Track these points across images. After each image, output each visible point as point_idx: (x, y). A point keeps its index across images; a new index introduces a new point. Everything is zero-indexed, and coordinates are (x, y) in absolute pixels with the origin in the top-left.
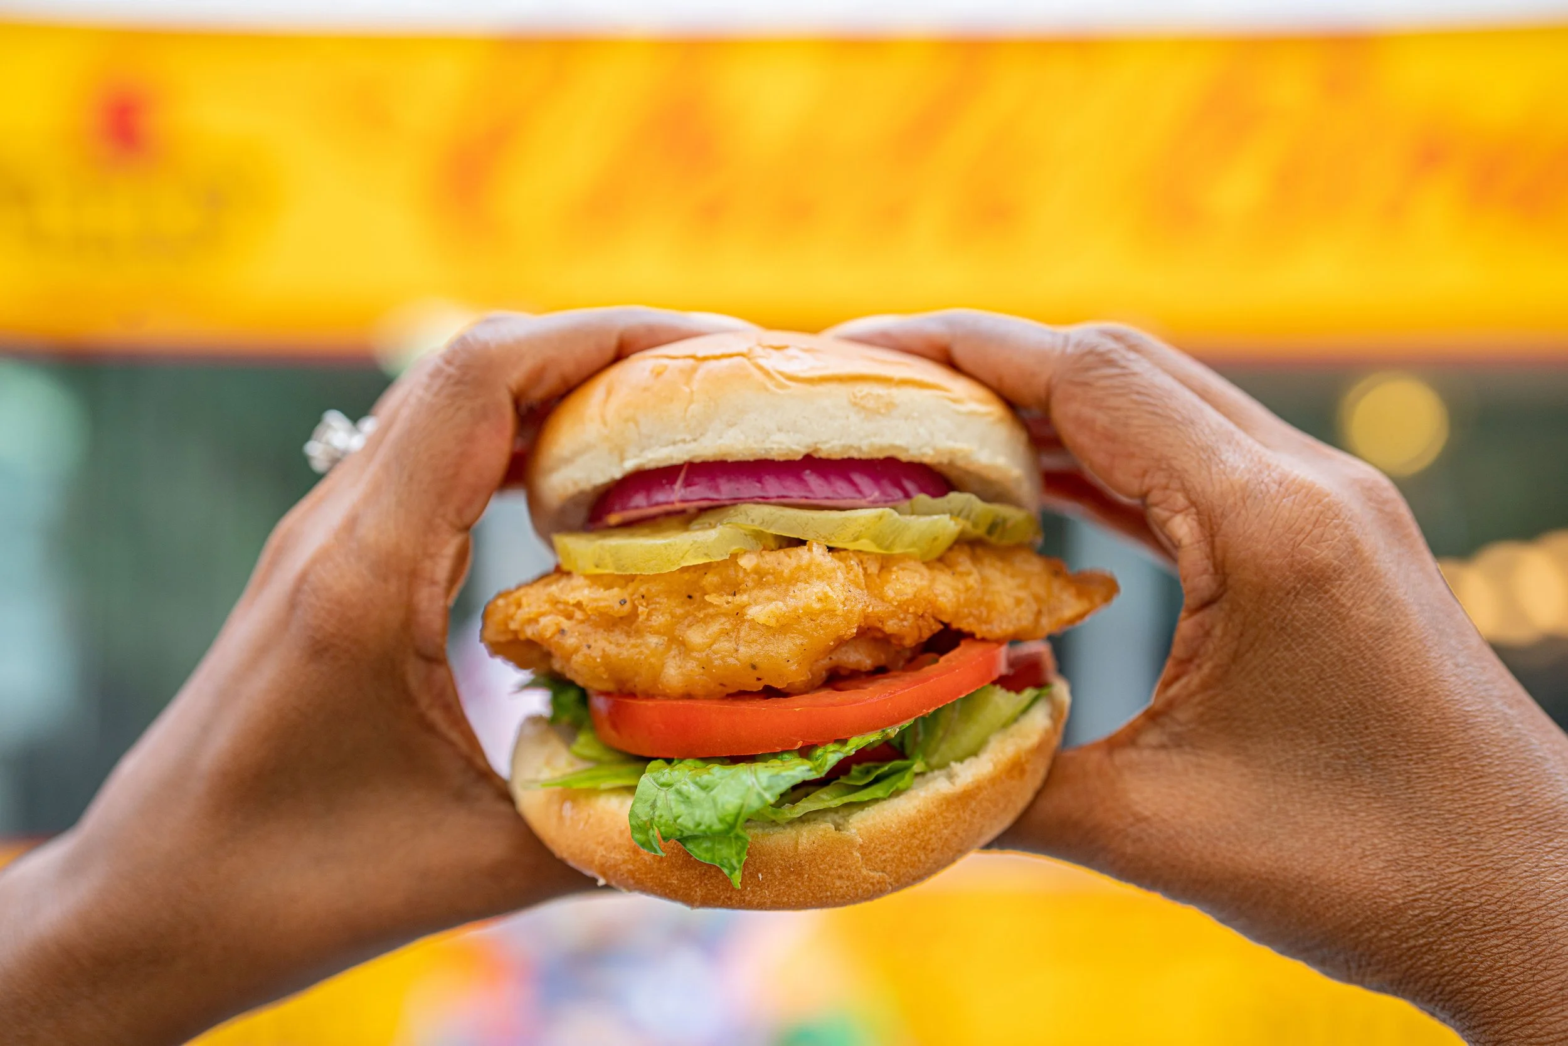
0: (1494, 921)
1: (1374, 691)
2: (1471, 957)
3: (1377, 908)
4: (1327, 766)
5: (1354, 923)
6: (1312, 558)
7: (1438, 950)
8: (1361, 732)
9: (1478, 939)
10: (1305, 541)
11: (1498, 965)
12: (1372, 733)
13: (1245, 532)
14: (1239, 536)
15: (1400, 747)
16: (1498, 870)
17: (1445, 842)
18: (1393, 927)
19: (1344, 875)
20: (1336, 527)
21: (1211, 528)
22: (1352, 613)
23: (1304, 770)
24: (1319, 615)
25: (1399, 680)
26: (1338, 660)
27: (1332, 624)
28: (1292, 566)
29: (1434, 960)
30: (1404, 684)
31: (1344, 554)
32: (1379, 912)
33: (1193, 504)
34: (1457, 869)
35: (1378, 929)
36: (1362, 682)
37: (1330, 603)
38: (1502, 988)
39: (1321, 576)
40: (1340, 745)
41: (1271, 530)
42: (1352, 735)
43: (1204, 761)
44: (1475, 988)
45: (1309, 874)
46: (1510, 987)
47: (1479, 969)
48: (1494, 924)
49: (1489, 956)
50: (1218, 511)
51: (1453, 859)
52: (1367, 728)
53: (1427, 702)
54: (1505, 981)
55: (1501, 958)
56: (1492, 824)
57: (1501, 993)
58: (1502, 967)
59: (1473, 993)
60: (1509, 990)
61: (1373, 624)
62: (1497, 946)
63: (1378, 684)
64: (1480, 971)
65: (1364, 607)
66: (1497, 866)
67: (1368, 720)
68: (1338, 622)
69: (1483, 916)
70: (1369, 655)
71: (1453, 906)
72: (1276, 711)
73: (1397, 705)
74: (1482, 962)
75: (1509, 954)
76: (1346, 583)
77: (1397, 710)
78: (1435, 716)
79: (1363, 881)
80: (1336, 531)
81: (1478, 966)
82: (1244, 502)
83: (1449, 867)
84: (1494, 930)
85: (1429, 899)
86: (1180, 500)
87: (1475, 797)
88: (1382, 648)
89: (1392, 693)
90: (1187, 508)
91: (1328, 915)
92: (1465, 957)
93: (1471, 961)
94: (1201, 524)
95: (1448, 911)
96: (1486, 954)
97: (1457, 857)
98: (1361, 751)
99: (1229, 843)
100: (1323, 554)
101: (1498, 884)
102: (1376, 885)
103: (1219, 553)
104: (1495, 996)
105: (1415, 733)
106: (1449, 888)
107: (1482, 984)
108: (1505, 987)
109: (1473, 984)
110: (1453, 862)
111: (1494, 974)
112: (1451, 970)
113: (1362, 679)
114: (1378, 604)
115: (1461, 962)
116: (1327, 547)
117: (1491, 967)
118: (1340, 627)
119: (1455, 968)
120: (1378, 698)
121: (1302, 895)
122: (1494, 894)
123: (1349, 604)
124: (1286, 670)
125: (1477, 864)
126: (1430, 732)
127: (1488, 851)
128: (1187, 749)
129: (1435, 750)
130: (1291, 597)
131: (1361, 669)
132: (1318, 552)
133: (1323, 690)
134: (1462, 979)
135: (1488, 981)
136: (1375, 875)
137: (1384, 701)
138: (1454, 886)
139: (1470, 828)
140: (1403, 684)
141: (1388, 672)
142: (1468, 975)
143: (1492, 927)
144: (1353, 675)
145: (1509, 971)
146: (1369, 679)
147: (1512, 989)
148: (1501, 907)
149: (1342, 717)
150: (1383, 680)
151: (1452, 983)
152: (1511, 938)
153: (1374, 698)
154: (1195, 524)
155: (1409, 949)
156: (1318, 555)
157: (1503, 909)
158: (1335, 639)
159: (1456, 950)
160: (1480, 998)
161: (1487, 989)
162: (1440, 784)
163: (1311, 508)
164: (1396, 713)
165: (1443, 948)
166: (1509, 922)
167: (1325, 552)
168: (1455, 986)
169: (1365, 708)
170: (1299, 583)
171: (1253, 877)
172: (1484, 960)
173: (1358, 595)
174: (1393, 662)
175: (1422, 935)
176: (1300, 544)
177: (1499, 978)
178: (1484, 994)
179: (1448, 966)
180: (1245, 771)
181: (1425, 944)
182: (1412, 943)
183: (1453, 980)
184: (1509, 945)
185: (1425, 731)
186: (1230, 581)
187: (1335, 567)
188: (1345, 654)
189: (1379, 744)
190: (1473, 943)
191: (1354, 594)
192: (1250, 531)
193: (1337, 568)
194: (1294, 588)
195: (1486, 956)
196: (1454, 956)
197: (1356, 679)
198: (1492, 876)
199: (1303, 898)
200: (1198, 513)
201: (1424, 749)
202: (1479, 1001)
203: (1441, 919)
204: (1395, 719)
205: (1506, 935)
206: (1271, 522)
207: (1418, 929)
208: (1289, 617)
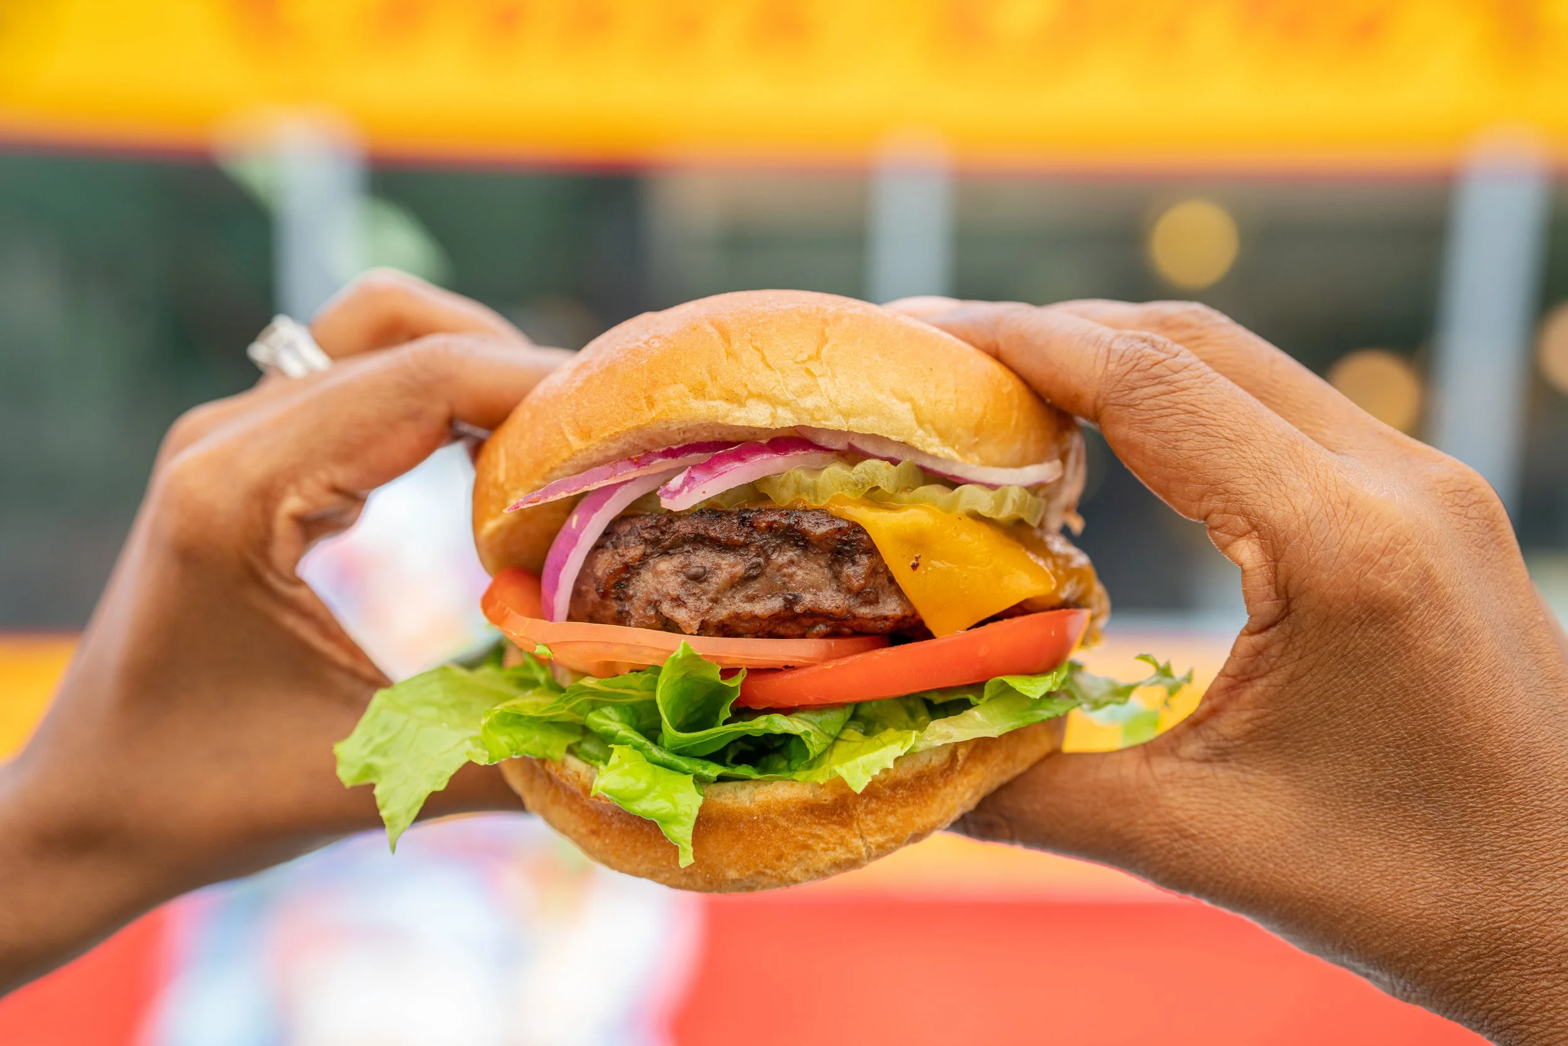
0: (1545, 963)
1: (1434, 724)
2: (1520, 996)
3: (1426, 942)
4: (1379, 794)
5: (1401, 954)
6: (1379, 589)
7: (1487, 986)
8: (1417, 763)
9: (1527, 979)
10: (1372, 571)
11: (1547, 1007)
12: (1429, 765)
13: (1309, 559)
14: (1304, 563)
15: (1457, 780)
16: (1550, 911)
17: (1496, 879)
18: (1442, 961)
19: (1392, 907)
20: (1408, 553)
21: (1274, 553)
22: (1419, 643)
23: (1355, 797)
24: (1382, 645)
25: (1462, 713)
26: (1399, 690)
27: (1396, 654)
28: (1357, 596)
29: (1483, 995)
30: (1468, 717)
31: (1415, 583)
32: (1427, 945)
33: (1255, 527)
34: (1507, 909)
35: (1425, 962)
36: (1423, 714)
37: (1396, 633)
38: (1552, 1030)
39: (1389, 607)
40: (1394, 775)
41: (1336, 558)
42: (1407, 765)
43: (1251, 778)
44: (1524, 1027)
45: (1356, 903)
46: (1559, 1029)
47: (1528, 1009)
48: (1544, 966)
49: (1539, 998)
50: (1282, 535)
51: (1505, 898)
52: (1424, 759)
53: (1489, 736)
54: (1554, 1023)
55: (1551, 1000)
56: (1546, 862)
57: (1551, 1034)
58: (1552, 1009)
59: (1521, 1031)
60: (1558, 1033)
61: (1441, 655)
62: (1546, 988)
63: (1438, 716)
64: (1530, 1011)
65: (1432, 637)
66: (1549, 907)
67: (1426, 752)
68: (1403, 652)
69: (1534, 957)
70: (1432, 686)
71: (1503, 945)
72: (1330, 735)
73: (1460, 739)
74: (1531, 1003)
75: (1560, 997)
76: (1416, 613)
77: (1457, 743)
78: (1496, 751)
79: (1412, 915)
80: (1407, 558)
81: (1527, 1006)
82: (1308, 527)
83: (1499, 906)
84: (1544, 972)
85: (1479, 937)
86: (1241, 523)
87: (1531, 834)
88: (1448, 680)
89: (1453, 726)
90: (1250, 532)
91: (1374, 944)
92: (1513, 995)
93: (1521, 1001)
94: (1263, 548)
95: (1498, 949)
96: (1536, 995)
97: (1509, 896)
98: (1415, 781)
99: (1276, 864)
100: (1391, 584)
101: (1549, 926)
102: (1425, 920)
103: (1281, 578)
104: (1545, 1036)
105: (1474, 767)
106: (1500, 928)
107: (1531, 1024)
108: (1555, 1029)
109: (1522, 1022)
110: (1504, 901)
111: (1544, 1016)
112: (1500, 1007)
113: (1423, 710)
114: (1447, 634)
115: (1510, 1000)
116: (1395, 578)
117: (1541, 1008)
118: (1404, 657)
119: (1504, 1005)
120: (1439, 731)
121: (1349, 922)
122: (1545, 936)
123: (1416, 635)
124: (1344, 696)
125: (1528, 903)
126: (1490, 767)
127: (1540, 890)
128: (1233, 764)
129: (1493, 785)
130: (1356, 625)
131: (1423, 701)
132: (1385, 582)
133: (1381, 718)
134: (1511, 1016)
135: (1537, 1022)
136: (1425, 909)
137: (1444, 733)
138: (1504, 926)
139: (1524, 866)
140: (1466, 718)
141: (1452, 705)
142: (1517, 1013)
143: (1543, 969)
144: (1414, 706)
145: (1559, 1013)
146: (1430, 711)
147: (1562, 1032)
148: (1551, 949)
149: (1398, 747)
150: (1446, 713)
151: (1501, 1018)
152: (1561, 981)
153: (1433, 730)
154: (1256, 548)
155: (1458, 983)
156: (1386, 585)
157: (1553, 951)
158: (1397, 668)
159: (1505, 988)
160: (1529, 1036)
161: (1537, 1029)
162: (1495, 819)
163: (1381, 534)
164: (1456, 746)
165: (1492, 984)
166: (1559, 965)
167: (1393, 583)
168: (1504, 1022)
169: (1425, 739)
170: (1364, 613)
171: (1300, 900)
172: (1534, 1001)
173: (1427, 625)
174: (1457, 695)
175: (1470, 970)
176: (1366, 574)
177: (1549, 1019)
178: (1534, 1034)
179: (1497, 1002)
180: (1294, 791)
181: (1473, 980)
182: (1460, 977)
183: (1501, 1015)
184: (1560, 988)
185: (1485, 765)
186: (1293, 606)
187: (1403, 598)
188: (1407, 684)
189: (1435, 776)
190: (1523, 983)
191: (1423, 623)
192: (1313, 559)
193: (1406, 599)
194: (1359, 617)
195: (1536, 997)
196: (1502, 993)
197: (1417, 710)
198: (1543, 918)
199: (1350, 925)
200: (1260, 537)
201: (1482, 783)
202: (1528, 1039)
203: (1489, 957)
204: (1454, 752)
205: (1556, 978)
206: (1336, 550)
207: (1466, 964)
208: (1352, 646)
